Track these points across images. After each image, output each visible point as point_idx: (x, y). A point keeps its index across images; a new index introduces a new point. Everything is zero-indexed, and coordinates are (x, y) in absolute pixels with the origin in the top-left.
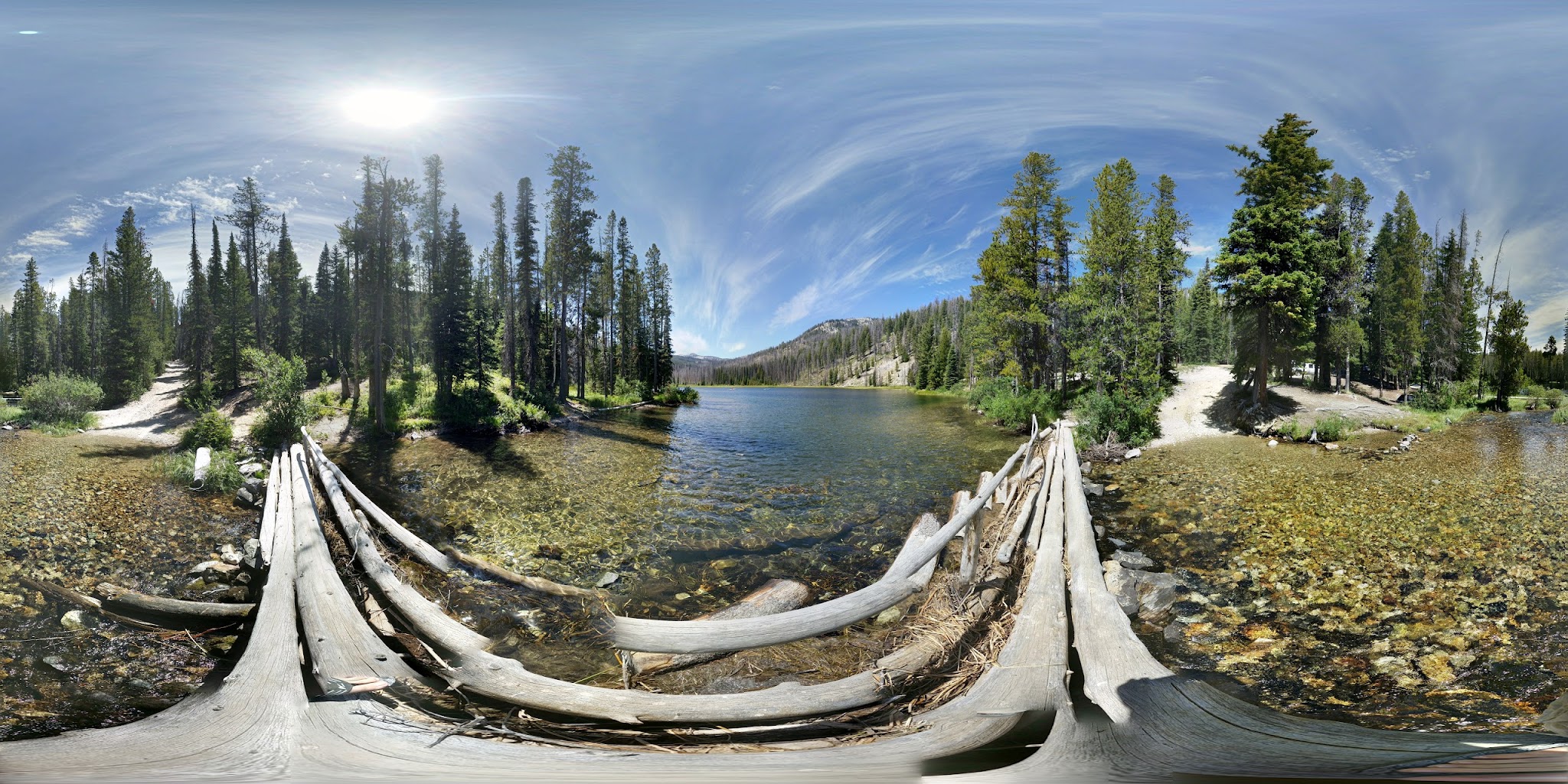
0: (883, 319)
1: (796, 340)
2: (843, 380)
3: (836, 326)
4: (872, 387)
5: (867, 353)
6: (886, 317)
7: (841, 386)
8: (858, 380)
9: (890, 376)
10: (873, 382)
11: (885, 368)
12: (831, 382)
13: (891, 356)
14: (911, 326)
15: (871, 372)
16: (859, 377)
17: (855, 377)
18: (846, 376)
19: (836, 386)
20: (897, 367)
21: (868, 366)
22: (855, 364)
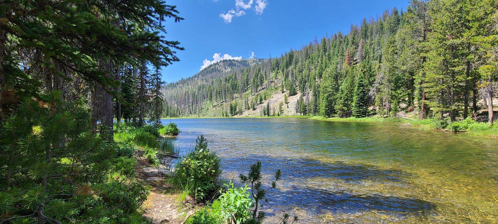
0: (270, 60)
1: (195, 77)
2: (241, 112)
3: (229, 65)
4: (266, 117)
5: (259, 88)
6: (274, 57)
7: (240, 117)
8: (254, 112)
9: (280, 108)
10: (267, 112)
11: (276, 101)
12: (232, 113)
13: (279, 91)
14: (296, 63)
15: (265, 104)
16: (254, 109)
17: (251, 109)
18: (243, 108)
19: (235, 116)
20: (286, 100)
21: (261, 100)
22: (251, 98)
